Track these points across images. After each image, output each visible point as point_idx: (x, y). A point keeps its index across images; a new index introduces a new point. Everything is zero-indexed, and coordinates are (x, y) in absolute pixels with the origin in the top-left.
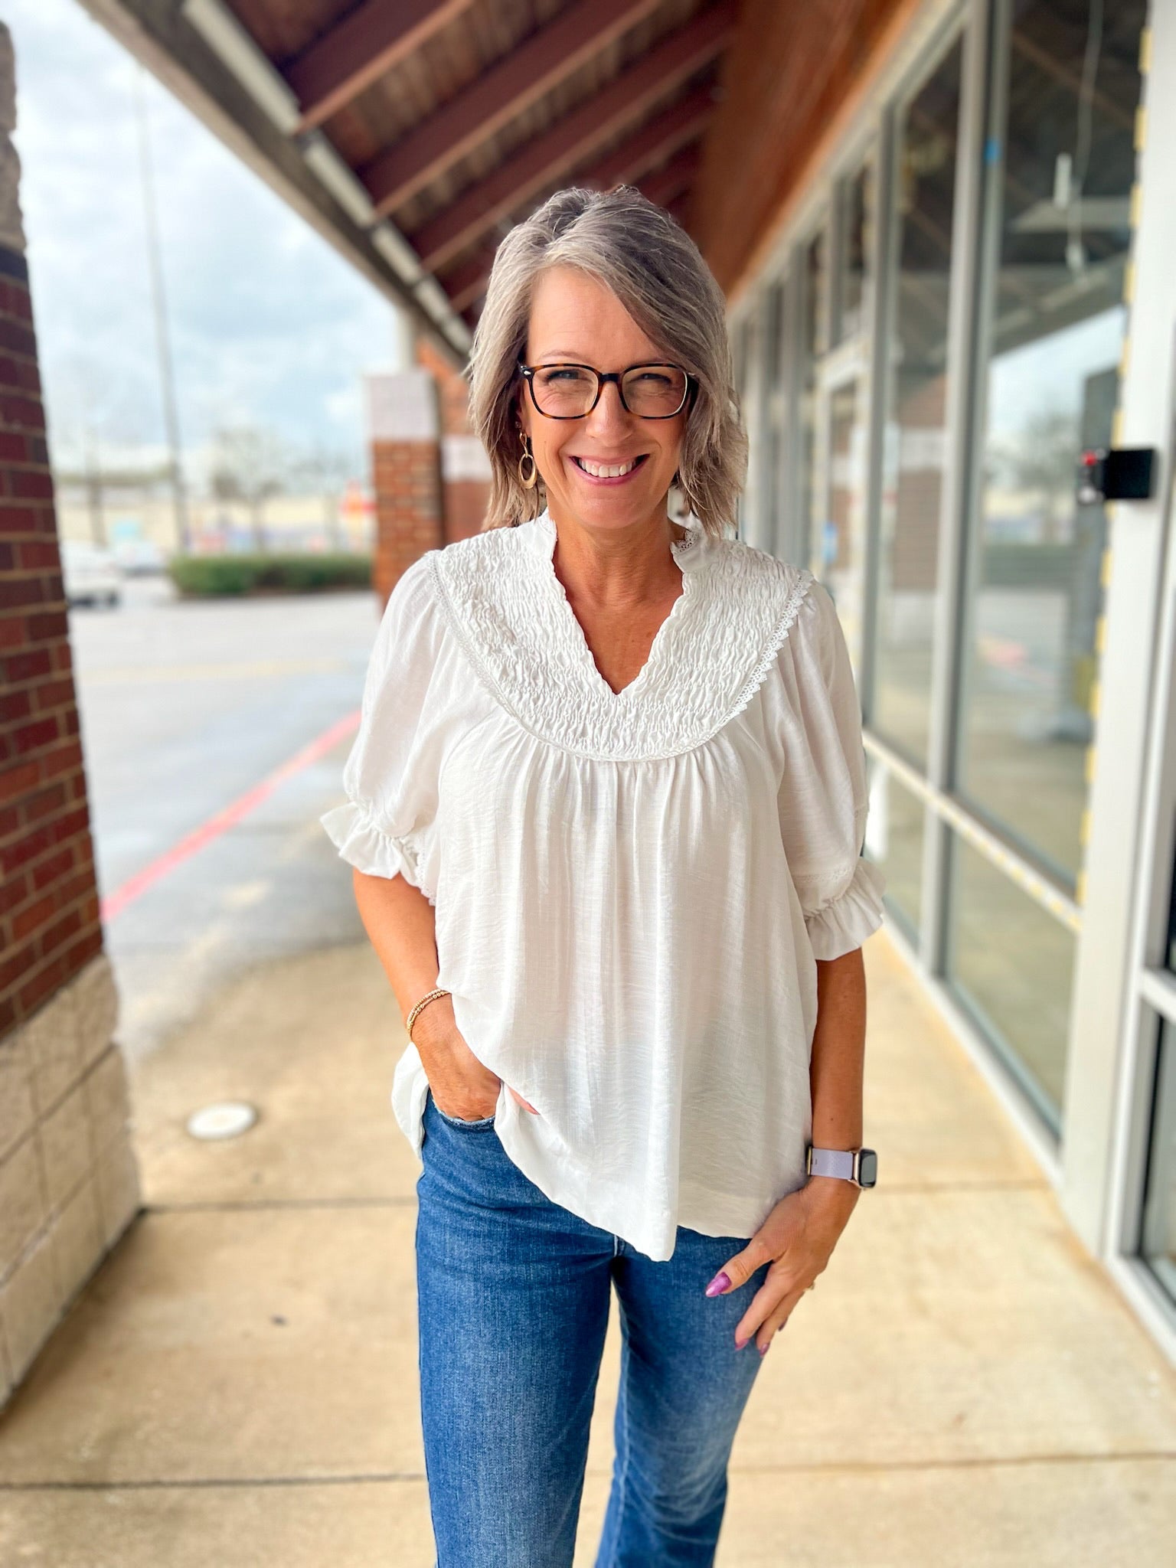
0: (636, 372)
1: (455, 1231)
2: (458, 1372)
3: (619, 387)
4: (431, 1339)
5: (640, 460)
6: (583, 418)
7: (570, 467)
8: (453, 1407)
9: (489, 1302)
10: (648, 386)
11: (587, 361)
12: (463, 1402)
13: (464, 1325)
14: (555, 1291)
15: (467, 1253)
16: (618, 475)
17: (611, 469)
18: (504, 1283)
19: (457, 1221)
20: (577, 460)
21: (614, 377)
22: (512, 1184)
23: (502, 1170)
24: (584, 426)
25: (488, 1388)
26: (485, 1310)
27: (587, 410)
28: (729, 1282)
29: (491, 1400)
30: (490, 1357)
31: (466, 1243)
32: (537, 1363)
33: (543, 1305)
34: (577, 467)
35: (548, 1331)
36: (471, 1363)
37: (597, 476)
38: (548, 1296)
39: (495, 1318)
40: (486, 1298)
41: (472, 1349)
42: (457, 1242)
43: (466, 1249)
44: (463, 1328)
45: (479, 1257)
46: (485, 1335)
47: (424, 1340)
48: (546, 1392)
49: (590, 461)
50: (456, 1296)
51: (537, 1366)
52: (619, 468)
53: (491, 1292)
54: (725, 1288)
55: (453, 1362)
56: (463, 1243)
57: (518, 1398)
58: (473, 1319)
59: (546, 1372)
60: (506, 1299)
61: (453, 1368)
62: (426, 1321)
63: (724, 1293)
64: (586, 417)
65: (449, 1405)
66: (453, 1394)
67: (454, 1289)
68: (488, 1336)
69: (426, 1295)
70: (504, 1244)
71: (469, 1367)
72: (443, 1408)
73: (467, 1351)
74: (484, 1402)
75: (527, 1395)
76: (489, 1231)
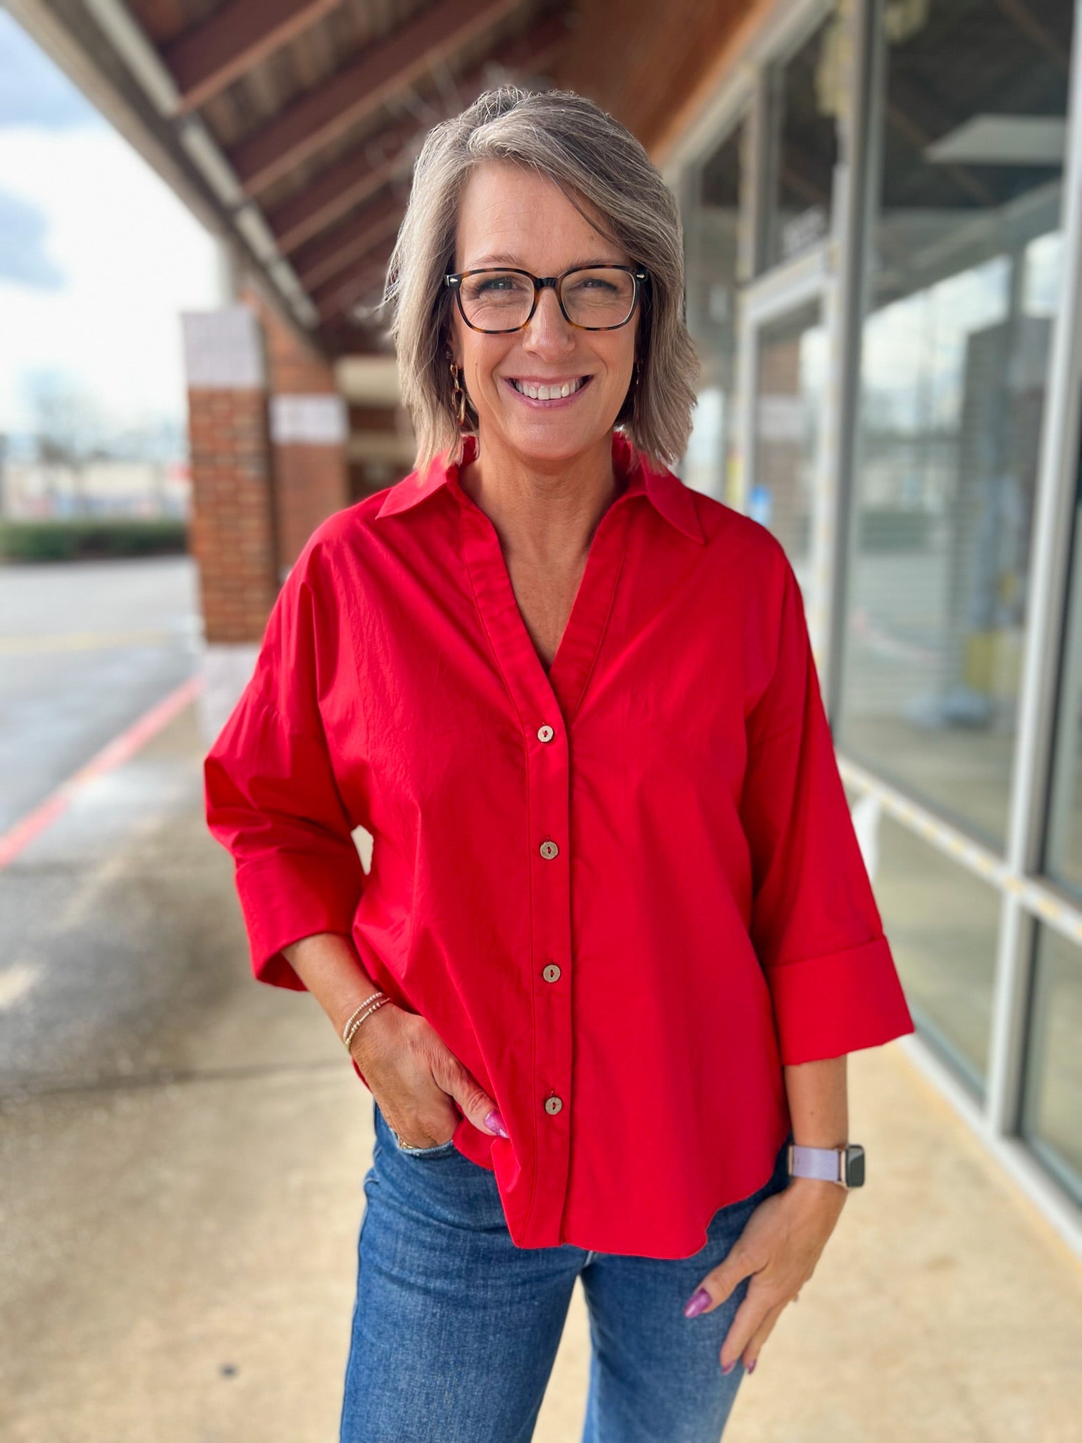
0: (575, 276)
1: (408, 1240)
2: (388, 1394)
3: (558, 293)
4: (364, 1353)
5: (585, 380)
6: (517, 332)
7: (504, 388)
8: (376, 1433)
9: (436, 1321)
10: (590, 294)
11: (521, 264)
12: (389, 1429)
13: (405, 1342)
14: (511, 1310)
15: (419, 1266)
16: (559, 397)
17: (552, 390)
18: (457, 1300)
19: (412, 1230)
20: (514, 382)
21: (552, 282)
22: (480, 1208)
23: (468, 1195)
24: (520, 339)
25: (420, 1418)
26: (430, 1328)
27: (522, 322)
28: (710, 1300)
29: (421, 1430)
30: (427, 1382)
31: (421, 1255)
32: (478, 1392)
33: (496, 1326)
34: (514, 390)
35: (497, 1355)
36: (405, 1387)
37: (537, 399)
38: (503, 1317)
39: (440, 1339)
40: (434, 1315)
41: (410, 1370)
42: (409, 1253)
43: (418, 1262)
44: (403, 1345)
45: (432, 1271)
46: (426, 1357)
47: (356, 1353)
48: (483, 1425)
49: (528, 383)
50: (401, 1309)
51: (477, 1395)
52: (561, 389)
53: (441, 1308)
54: (706, 1306)
55: (385, 1382)
56: (416, 1255)
57: (451, 1431)
58: (416, 1337)
59: (486, 1403)
60: (457, 1318)
61: (383, 1389)
62: (360, 1333)
63: (706, 1311)
64: (521, 330)
65: (372, 1430)
66: (379, 1418)
67: (399, 1301)
68: (429, 1358)
69: (365, 1303)
70: (462, 1260)
71: (402, 1390)
72: (364, 1433)
73: (403, 1372)
74: (412, 1433)
75: (461, 1428)
76: (448, 1246)
